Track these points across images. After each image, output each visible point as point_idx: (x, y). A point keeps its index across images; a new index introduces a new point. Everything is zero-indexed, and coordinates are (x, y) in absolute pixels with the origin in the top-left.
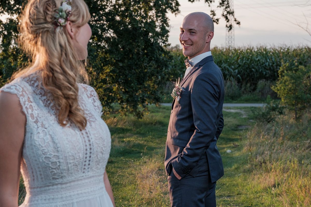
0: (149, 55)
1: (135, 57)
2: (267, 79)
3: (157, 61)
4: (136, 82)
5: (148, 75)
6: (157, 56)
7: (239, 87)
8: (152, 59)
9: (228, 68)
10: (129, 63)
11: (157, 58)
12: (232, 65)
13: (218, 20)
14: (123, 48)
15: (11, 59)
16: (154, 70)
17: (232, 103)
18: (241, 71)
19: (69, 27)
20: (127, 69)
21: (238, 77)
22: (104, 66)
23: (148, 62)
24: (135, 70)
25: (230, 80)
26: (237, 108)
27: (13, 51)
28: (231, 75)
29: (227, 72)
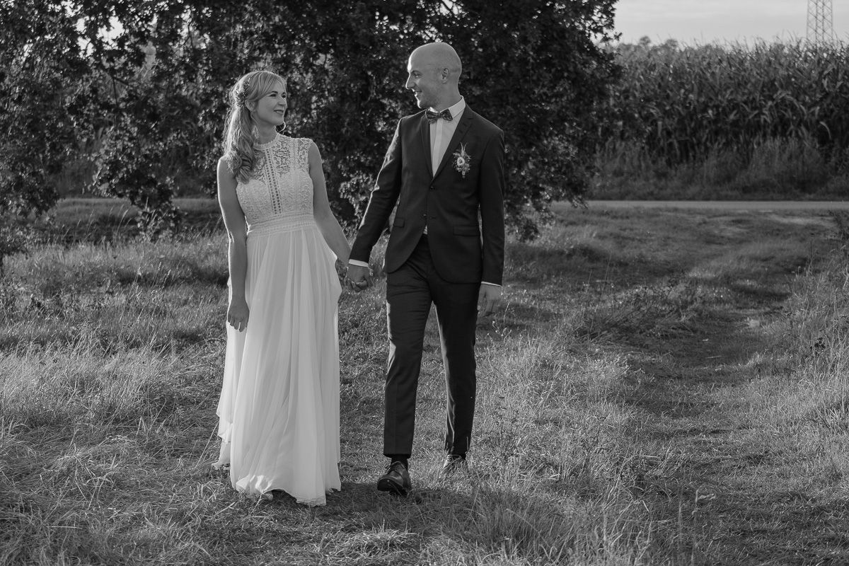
0: (553, 65)
1: (514, 69)
3: (577, 79)
4: (517, 141)
5: (550, 119)
6: (575, 67)
7: (822, 155)
8: (563, 77)
9: (792, 102)
10: (499, 87)
11: (577, 73)
12: (805, 93)
14: (483, 44)
15: (178, 78)
16: (568, 106)
17: (801, 200)
18: (832, 111)
20: (491, 104)
21: (822, 126)
23: (552, 85)
24: (514, 105)
25: (797, 135)
26: (813, 214)
27: (184, 57)
28: (801, 122)
29: (789, 114)
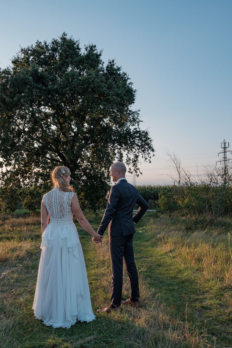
2: (152, 199)
5: (101, 196)
13: (132, 172)
19: (64, 177)
22: (81, 192)
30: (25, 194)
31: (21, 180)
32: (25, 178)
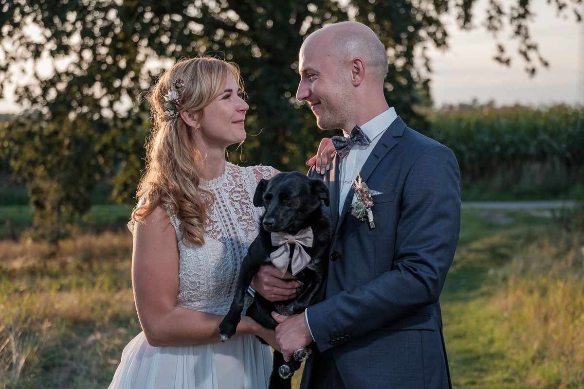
30: (120, 150)
31: (104, 102)
32: (115, 93)
